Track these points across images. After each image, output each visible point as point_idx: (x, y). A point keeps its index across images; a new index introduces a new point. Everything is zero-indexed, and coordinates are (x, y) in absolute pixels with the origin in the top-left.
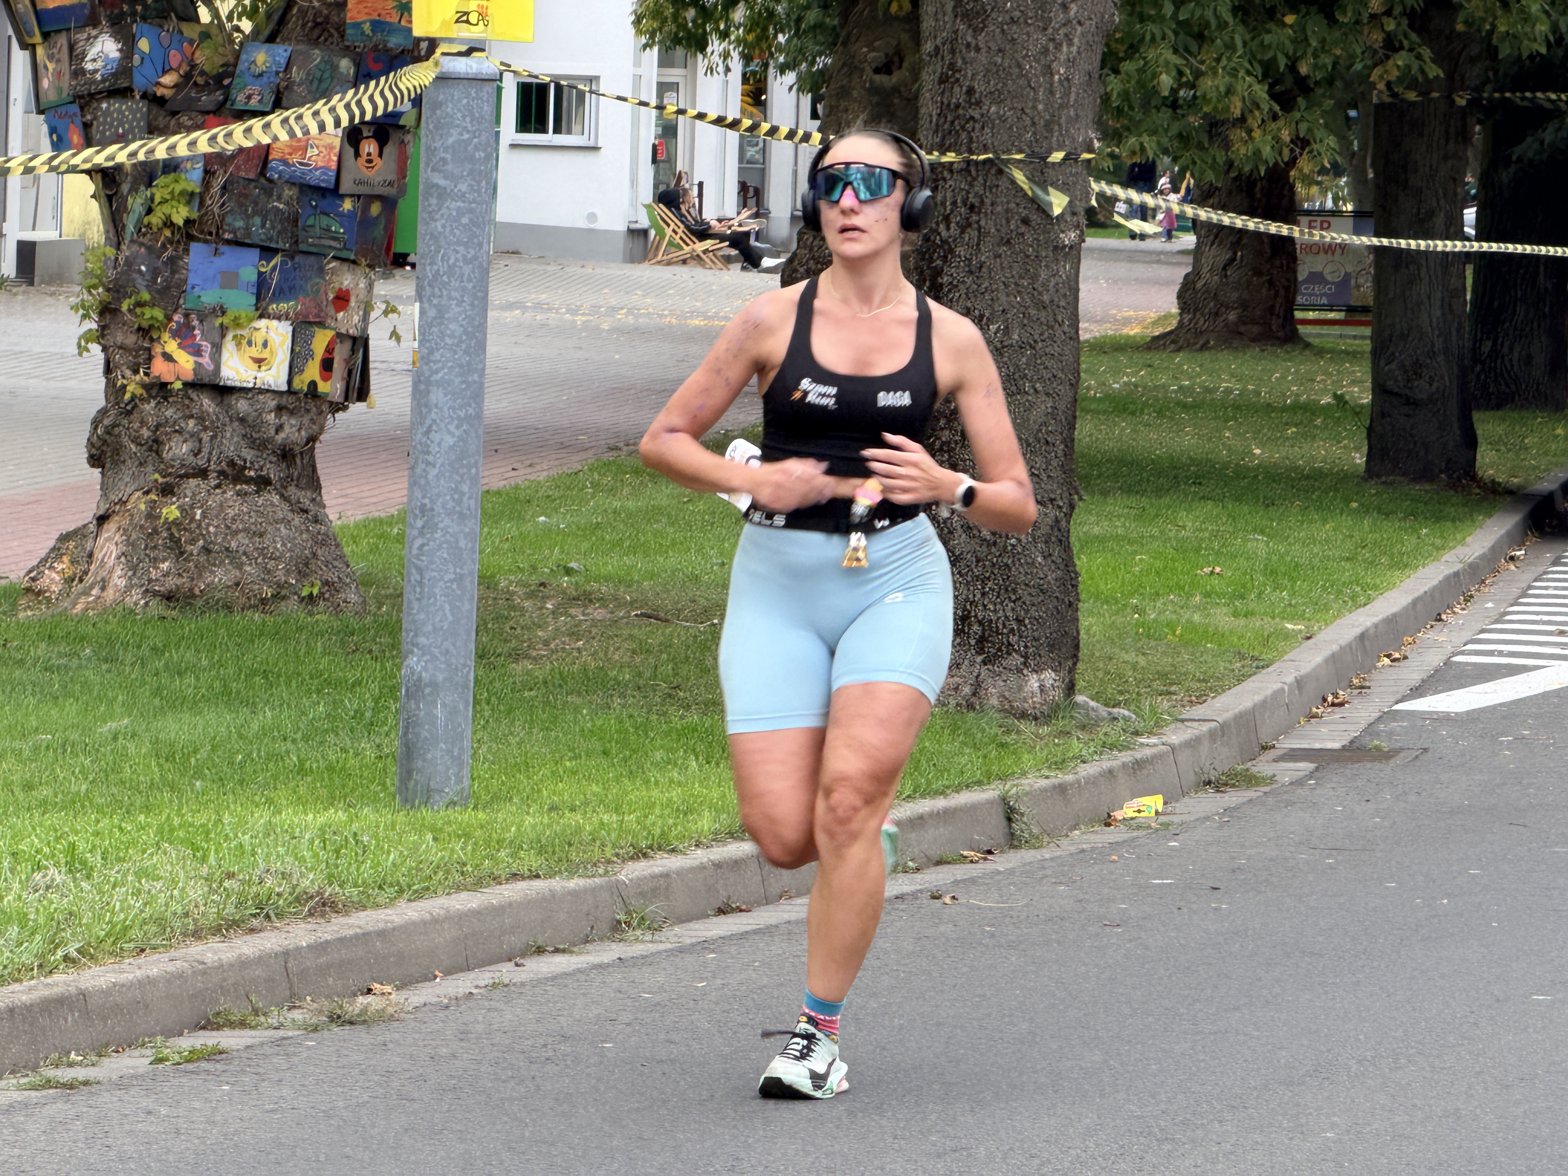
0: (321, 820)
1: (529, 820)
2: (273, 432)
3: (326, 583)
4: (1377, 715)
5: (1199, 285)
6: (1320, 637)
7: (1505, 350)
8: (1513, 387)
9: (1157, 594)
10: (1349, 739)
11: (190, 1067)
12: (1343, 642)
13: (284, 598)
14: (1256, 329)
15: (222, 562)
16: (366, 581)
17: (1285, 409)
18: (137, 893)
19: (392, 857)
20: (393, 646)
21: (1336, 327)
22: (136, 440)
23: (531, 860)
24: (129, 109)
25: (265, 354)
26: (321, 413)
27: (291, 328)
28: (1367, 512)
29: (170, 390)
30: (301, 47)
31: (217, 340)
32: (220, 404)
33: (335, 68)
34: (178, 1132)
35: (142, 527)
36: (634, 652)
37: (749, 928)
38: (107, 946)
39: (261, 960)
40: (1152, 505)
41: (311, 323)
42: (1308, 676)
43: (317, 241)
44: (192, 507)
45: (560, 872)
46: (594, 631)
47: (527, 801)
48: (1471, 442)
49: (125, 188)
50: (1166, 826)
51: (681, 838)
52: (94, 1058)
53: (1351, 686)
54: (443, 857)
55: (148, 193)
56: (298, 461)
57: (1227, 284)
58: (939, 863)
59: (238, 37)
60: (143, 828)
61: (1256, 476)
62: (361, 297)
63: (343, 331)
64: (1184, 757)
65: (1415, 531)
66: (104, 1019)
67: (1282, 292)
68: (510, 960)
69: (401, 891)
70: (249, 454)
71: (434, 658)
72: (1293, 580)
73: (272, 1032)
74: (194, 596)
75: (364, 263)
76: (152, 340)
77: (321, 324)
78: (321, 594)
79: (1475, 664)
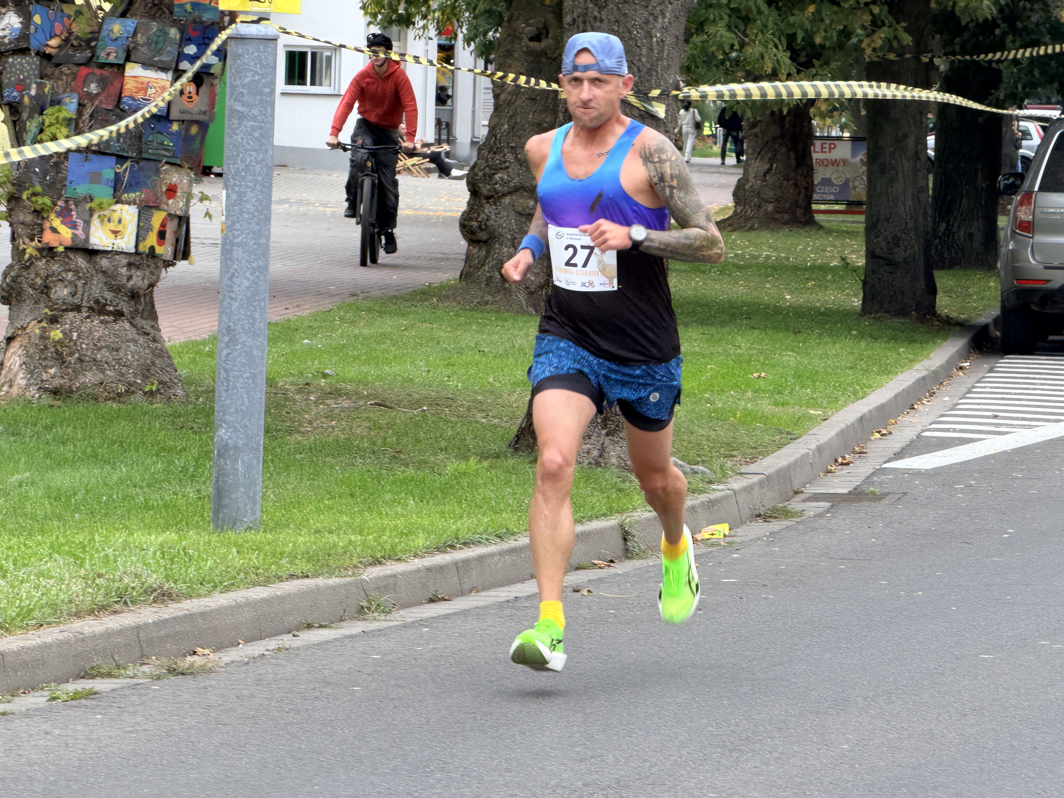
0: (160, 539)
1: (301, 539)
2: (125, 281)
3: (161, 382)
4: (872, 471)
5: (747, 187)
6: (833, 419)
7: (955, 229)
8: (960, 255)
9: (722, 391)
10: (853, 486)
11: (74, 703)
12: (848, 423)
13: (133, 393)
14: (786, 216)
15: (91, 369)
16: (189, 382)
17: (806, 269)
18: (37, 588)
19: (209, 563)
20: (207, 425)
21: (840, 215)
22: (32, 286)
23: (303, 566)
24: (28, 62)
25: (120, 228)
26: (157, 267)
27: (137, 211)
28: (863, 337)
29: (56, 253)
30: (143, 20)
31: (87, 218)
32: (89, 262)
33: (166, 34)
34: (67, 746)
35: (37, 345)
36: (370, 428)
37: (450, 611)
38: (17, 622)
39: (122, 632)
40: (718, 333)
41: (151, 207)
42: (825, 444)
43: (155, 152)
44: (71, 331)
45: (323, 574)
46: (343, 414)
47: (299, 528)
48: (932, 290)
49: (25, 115)
50: (731, 544)
51: (404, 551)
52: (10, 698)
53: (854, 452)
54: (243, 563)
55: (40, 119)
56: (142, 299)
57: (766, 186)
58: (578, 569)
59: (101, 14)
60: (40, 544)
61: (788, 313)
62: (185, 189)
63: (173, 212)
64: (742, 498)
65: (895, 349)
66: (16, 671)
67: (803, 191)
68: (289, 633)
69: (216, 586)
70: (109, 296)
71: (236, 430)
72: (814, 382)
73: (129, 680)
74: (72, 392)
75: (186, 166)
76: (43, 218)
77: (157, 208)
78: (158, 390)
79: (937, 438)
